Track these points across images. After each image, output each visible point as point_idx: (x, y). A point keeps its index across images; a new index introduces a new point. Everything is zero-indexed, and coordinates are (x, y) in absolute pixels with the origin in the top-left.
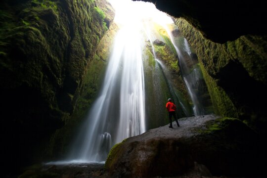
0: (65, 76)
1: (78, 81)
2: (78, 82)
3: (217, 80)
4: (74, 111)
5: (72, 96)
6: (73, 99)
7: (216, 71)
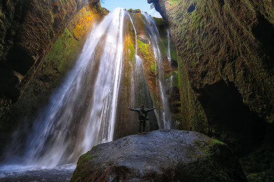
0: (12, 42)
1: (35, 56)
2: (36, 58)
3: (198, 94)
4: (20, 97)
5: (20, 77)
6: (22, 81)
7: (200, 86)
